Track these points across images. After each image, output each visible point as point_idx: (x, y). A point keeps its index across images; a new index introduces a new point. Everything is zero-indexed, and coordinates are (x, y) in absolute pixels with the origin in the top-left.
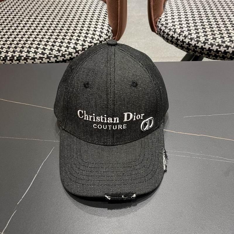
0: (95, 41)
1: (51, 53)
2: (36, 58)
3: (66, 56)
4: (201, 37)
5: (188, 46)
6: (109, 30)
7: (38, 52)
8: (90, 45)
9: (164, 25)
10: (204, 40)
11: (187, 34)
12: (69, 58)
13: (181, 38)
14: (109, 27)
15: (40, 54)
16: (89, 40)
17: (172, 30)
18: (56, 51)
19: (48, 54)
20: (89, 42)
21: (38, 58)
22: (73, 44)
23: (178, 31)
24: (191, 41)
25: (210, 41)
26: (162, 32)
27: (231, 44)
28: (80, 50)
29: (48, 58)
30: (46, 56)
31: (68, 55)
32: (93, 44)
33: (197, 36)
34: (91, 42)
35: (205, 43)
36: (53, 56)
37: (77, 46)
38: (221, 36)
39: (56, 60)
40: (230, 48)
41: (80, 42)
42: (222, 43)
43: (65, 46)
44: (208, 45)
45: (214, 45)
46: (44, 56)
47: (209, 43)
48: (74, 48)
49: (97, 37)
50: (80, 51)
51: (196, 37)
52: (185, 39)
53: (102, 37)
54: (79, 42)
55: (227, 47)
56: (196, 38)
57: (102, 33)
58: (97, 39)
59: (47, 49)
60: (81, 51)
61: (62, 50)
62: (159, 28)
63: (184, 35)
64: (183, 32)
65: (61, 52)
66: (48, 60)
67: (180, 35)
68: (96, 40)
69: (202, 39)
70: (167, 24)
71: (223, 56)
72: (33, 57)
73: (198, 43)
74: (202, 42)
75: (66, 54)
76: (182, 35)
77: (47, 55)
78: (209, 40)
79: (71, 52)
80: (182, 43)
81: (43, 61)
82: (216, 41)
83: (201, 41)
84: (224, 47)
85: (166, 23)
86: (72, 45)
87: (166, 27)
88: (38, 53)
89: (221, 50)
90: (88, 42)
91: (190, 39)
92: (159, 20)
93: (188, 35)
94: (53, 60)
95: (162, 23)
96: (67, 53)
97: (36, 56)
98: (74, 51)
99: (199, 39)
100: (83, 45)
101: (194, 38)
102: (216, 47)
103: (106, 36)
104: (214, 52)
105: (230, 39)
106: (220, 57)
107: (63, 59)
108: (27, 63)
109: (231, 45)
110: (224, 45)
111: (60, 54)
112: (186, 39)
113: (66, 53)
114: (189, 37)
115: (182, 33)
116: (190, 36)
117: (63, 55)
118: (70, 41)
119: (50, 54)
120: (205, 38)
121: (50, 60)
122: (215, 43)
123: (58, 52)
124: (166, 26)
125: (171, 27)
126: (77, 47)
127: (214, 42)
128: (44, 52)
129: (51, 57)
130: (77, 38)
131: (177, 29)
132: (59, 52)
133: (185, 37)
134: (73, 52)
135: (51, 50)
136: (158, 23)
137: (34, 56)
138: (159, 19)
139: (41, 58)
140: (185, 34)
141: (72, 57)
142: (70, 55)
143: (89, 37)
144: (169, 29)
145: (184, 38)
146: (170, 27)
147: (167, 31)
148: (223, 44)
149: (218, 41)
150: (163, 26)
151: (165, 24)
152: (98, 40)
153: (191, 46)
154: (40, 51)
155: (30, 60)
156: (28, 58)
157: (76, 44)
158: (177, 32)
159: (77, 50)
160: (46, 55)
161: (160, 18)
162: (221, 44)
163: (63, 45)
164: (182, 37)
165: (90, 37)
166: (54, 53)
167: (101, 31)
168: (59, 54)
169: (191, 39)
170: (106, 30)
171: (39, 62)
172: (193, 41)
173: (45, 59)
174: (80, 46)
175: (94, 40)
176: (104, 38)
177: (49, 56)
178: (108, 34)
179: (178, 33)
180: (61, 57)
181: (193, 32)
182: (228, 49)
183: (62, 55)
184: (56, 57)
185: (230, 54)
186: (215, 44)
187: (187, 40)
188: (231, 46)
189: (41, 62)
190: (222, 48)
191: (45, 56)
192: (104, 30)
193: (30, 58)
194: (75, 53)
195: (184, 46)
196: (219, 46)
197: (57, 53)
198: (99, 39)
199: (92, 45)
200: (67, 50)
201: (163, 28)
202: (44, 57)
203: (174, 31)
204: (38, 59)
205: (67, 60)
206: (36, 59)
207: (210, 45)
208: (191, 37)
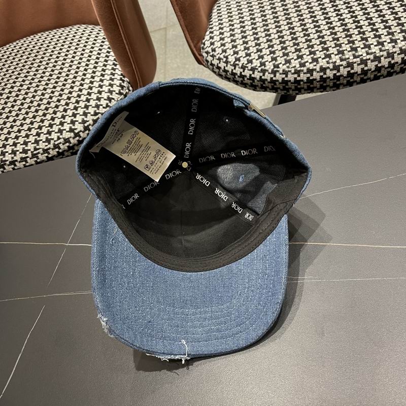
0: (102, 110)
1: (38, 147)
2: (16, 161)
3: (61, 145)
4: (267, 63)
5: (251, 81)
6: (122, 84)
7: (18, 151)
8: (95, 118)
9: (210, 53)
10: (272, 67)
11: (246, 62)
12: (66, 148)
13: (238, 71)
14: (123, 78)
15: (20, 153)
16: (91, 110)
17: (222, 59)
18: (43, 142)
19: (33, 150)
20: (92, 113)
21: (19, 160)
22: (68, 124)
23: (232, 59)
24: (253, 73)
25: (282, 67)
26: (210, 64)
27: (315, 65)
28: (81, 131)
29: (34, 156)
30: (31, 154)
31: (63, 144)
32: (100, 115)
33: (261, 62)
34: (96, 114)
35: (274, 73)
36: (41, 151)
37: (74, 126)
38: (297, 55)
39: (47, 157)
40: (315, 73)
41: (79, 118)
42: (300, 67)
43: (57, 131)
44: (280, 74)
45: (289, 73)
46: (27, 155)
47: (281, 72)
48: (71, 130)
49: (104, 102)
50: (81, 133)
51: (259, 65)
52: (244, 71)
53: (113, 99)
54: (77, 119)
55: (310, 71)
56: (259, 67)
57: (112, 94)
58: (105, 106)
59: (30, 142)
60: (83, 132)
61: (53, 139)
62: (205, 58)
63: (240, 65)
64: (238, 59)
65: (52, 142)
66: (35, 159)
67: (235, 65)
68: (104, 108)
69: (269, 67)
70: (214, 50)
71: (308, 87)
72: (11, 160)
73: (264, 75)
74: (270, 71)
75: (60, 143)
76: (238, 65)
77: (32, 152)
78: (280, 66)
79: (67, 138)
80: (241, 79)
81: (27, 163)
82: (291, 66)
83: (267, 71)
84: (304, 73)
85: (212, 48)
86: (67, 127)
87: (213, 56)
88: (18, 153)
89: (302, 79)
90: (92, 115)
91: (250, 70)
92: (203, 45)
93: (246, 64)
94: (42, 157)
95: (206, 50)
96: (62, 140)
97: (15, 158)
98: (72, 135)
99: (265, 67)
100: (84, 122)
101: (257, 67)
102: (293, 75)
103: (119, 96)
104: (292, 83)
105: (312, 58)
106: (305, 90)
107: (58, 152)
108: (5, 171)
109: (315, 67)
110: (305, 69)
111: (51, 146)
112: (246, 71)
113: (59, 141)
114: (249, 66)
115: (237, 62)
116: (250, 64)
117: (56, 146)
118: (63, 121)
119: (35, 149)
120: (274, 64)
121: (38, 159)
122: (290, 69)
123: (47, 144)
124: (213, 54)
125: (221, 54)
126: (76, 127)
127: (288, 67)
128: (26, 148)
129: (39, 153)
130: (73, 113)
131: (229, 57)
132: (49, 144)
133: (243, 67)
134: (71, 137)
135: (37, 142)
136: (202, 50)
137: (12, 158)
138: (202, 43)
139: (23, 159)
140: (242, 62)
141: (71, 145)
142: (66, 143)
143: (91, 106)
144: (218, 59)
145: (242, 70)
146: (219, 55)
147: (215, 62)
148: (302, 68)
149: (293, 65)
150: (209, 55)
151: (211, 51)
152: (107, 106)
153: (256, 81)
154: (20, 148)
155: (9, 165)
156: (5, 164)
157: (73, 122)
158: (230, 62)
159: (76, 131)
160: (29, 152)
161: (204, 41)
162: (299, 69)
163: (53, 130)
164: (239, 69)
165: (94, 106)
166: (41, 147)
167: (109, 89)
168: (49, 146)
169: (253, 69)
170: (117, 86)
171: (22, 166)
172: (256, 72)
173: (30, 159)
174: (80, 125)
175: (100, 109)
176: (116, 100)
177: (35, 152)
178: (121, 91)
179: (232, 63)
180: (53, 149)
181: (254, 56)
182: (312, 75)
183: (54, 146)
184: (46, 151)
185: (317, 82)
186: (290, 71)
187: (247, 73)
188: (315, 69)
189: (25, 166)
190: (302, 75)
191: (29, 154)
192: (115, 86)
193: (8, 163)
194: (74, 138)
195: (246, 82)
196: (297, 72)
197: (46, 146)
198: (109, 104)
199: (98, 118)
200: (61, 137)
201: (210, 59)
202: (28, 157)
203: (226, 60)
204: (20, 162)
205: (64, 151)
206: (16, 163)
207: (283, 74)
208: (253, 66)
